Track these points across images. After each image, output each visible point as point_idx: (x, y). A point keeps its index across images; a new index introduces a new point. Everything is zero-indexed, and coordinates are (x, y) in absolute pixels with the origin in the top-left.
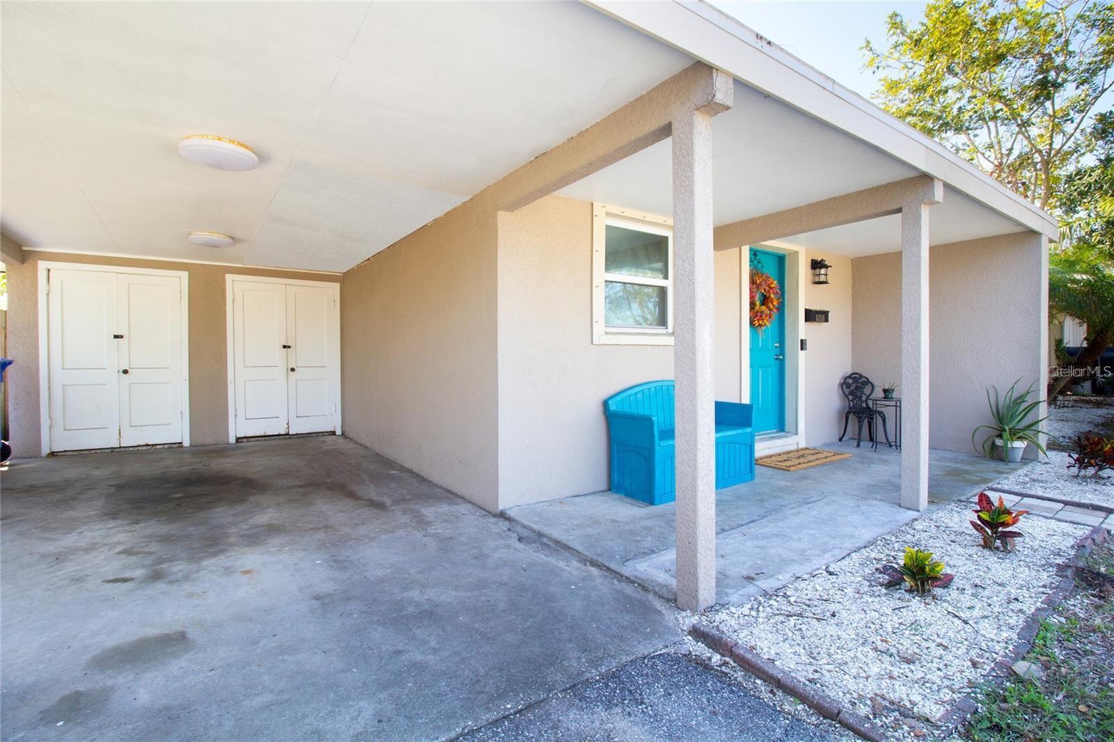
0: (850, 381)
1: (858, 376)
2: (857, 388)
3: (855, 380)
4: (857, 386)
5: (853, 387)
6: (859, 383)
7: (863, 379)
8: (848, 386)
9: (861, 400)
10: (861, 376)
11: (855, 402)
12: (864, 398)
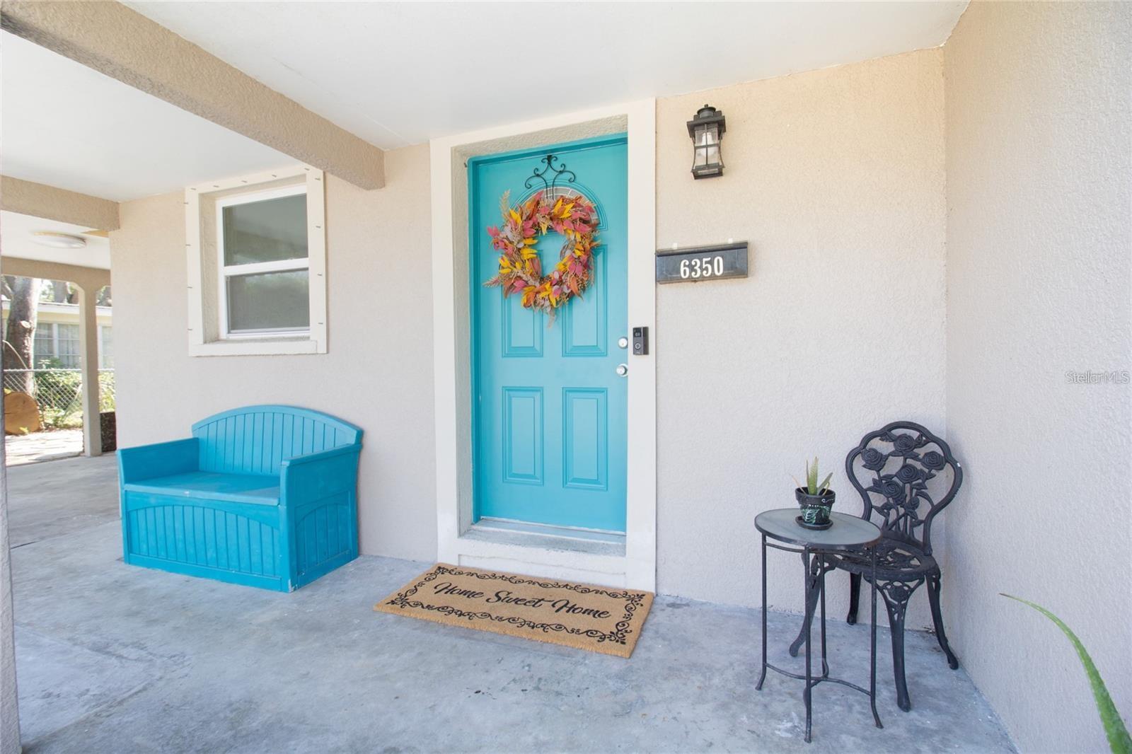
0: (885, 447)
1: (915, 434)
2: (908, 473)
3: (906, 447)
4: (905, 466)
5: (894, 466)
6: (916, 457)
7: (933, 447)
8: (876, 461)
9: (914, 516)
10: (926, 436)
11: (893, 515)
12: (923, 510)
